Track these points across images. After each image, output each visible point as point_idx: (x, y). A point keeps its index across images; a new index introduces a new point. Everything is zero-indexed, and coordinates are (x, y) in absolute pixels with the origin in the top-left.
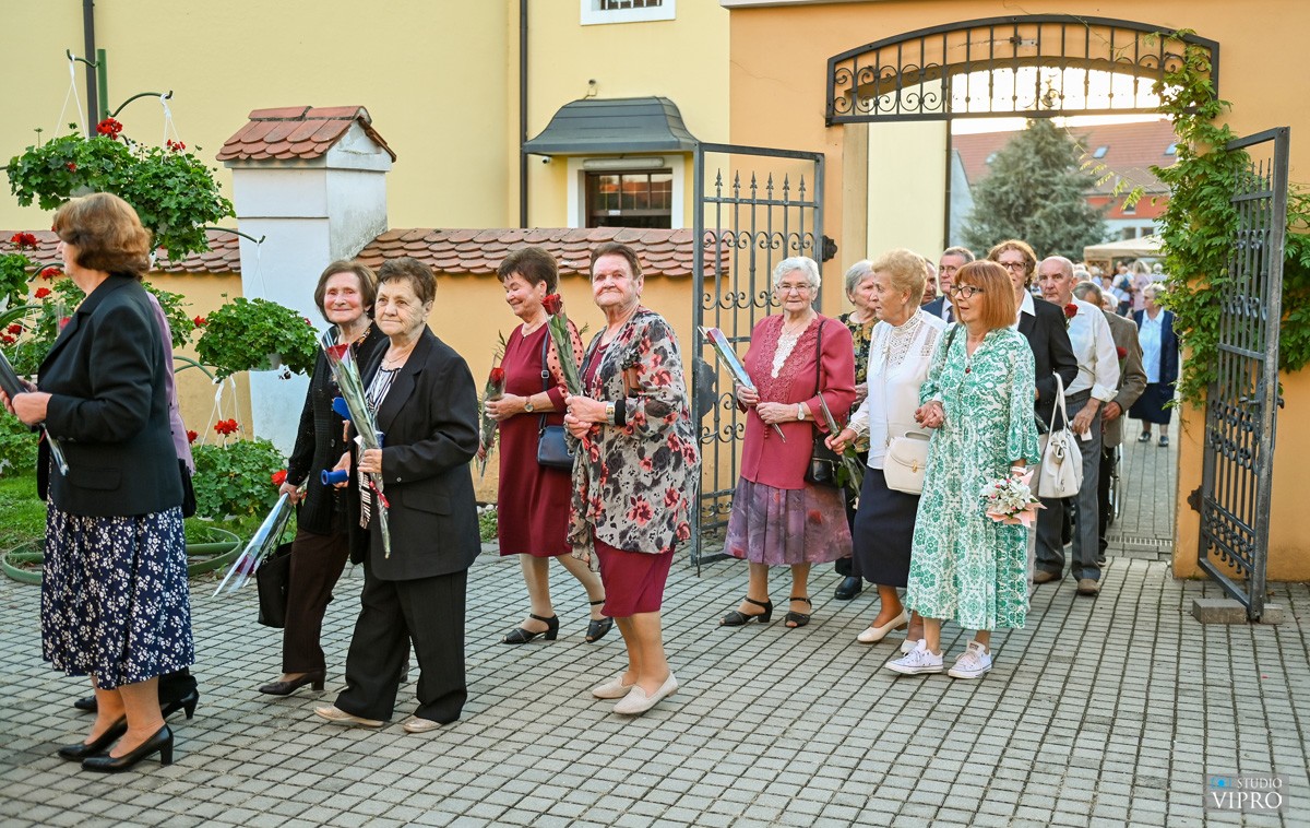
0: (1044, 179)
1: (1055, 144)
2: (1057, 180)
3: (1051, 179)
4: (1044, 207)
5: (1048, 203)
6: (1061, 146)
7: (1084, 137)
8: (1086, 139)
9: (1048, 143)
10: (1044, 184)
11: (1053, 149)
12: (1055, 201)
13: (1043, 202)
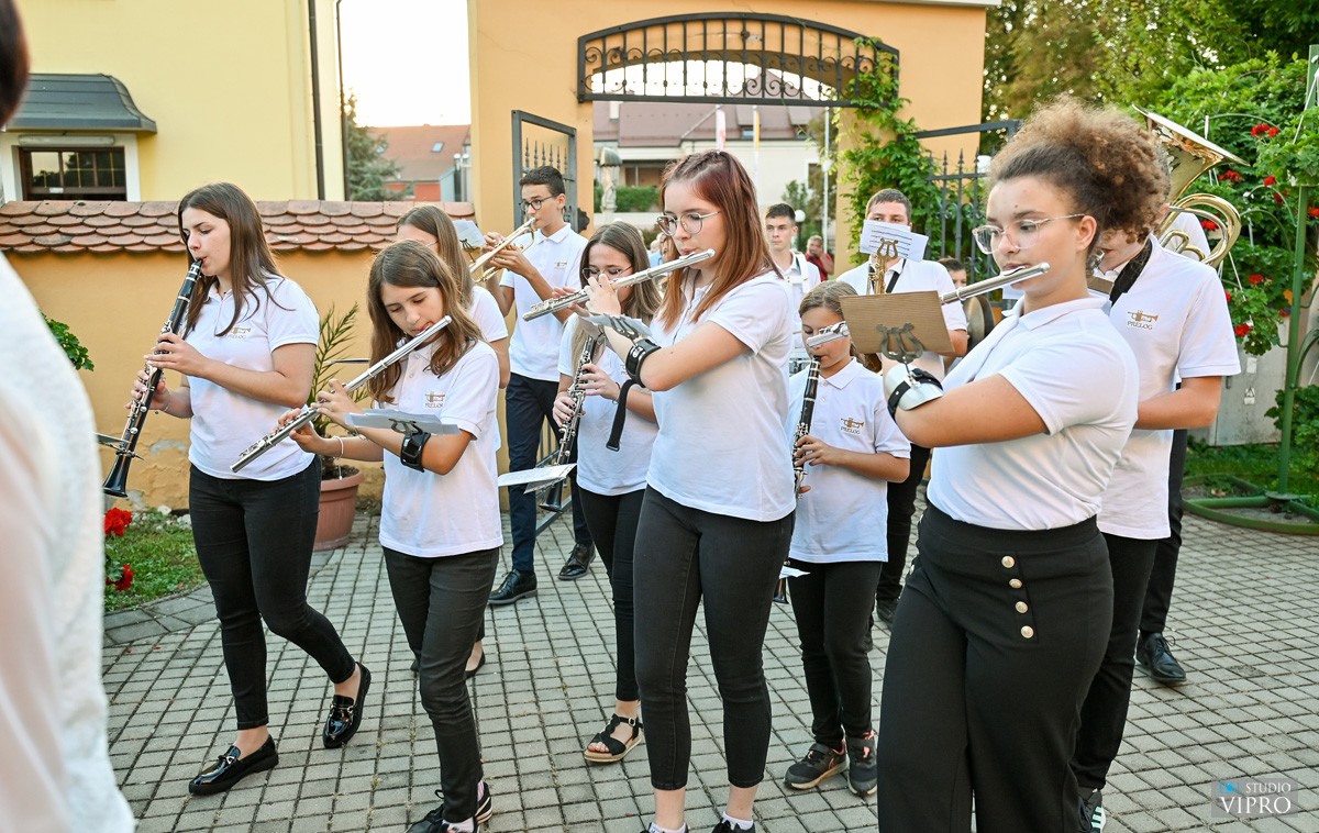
0: (356, 169)
1: (361, 140)
2: (365, 169)
3: (361, 169)
4: (356, 191)
5: (360, 188)
6: (366, 142)
7: (384, 135)
8: (384, 137)
9: (355, 139)
10: (355, 173)
11: (360, 145)
12: (365, 186)
13: (356, 187)
